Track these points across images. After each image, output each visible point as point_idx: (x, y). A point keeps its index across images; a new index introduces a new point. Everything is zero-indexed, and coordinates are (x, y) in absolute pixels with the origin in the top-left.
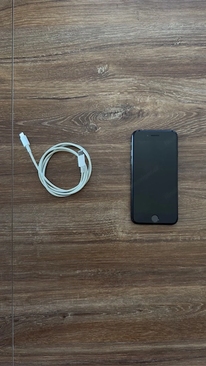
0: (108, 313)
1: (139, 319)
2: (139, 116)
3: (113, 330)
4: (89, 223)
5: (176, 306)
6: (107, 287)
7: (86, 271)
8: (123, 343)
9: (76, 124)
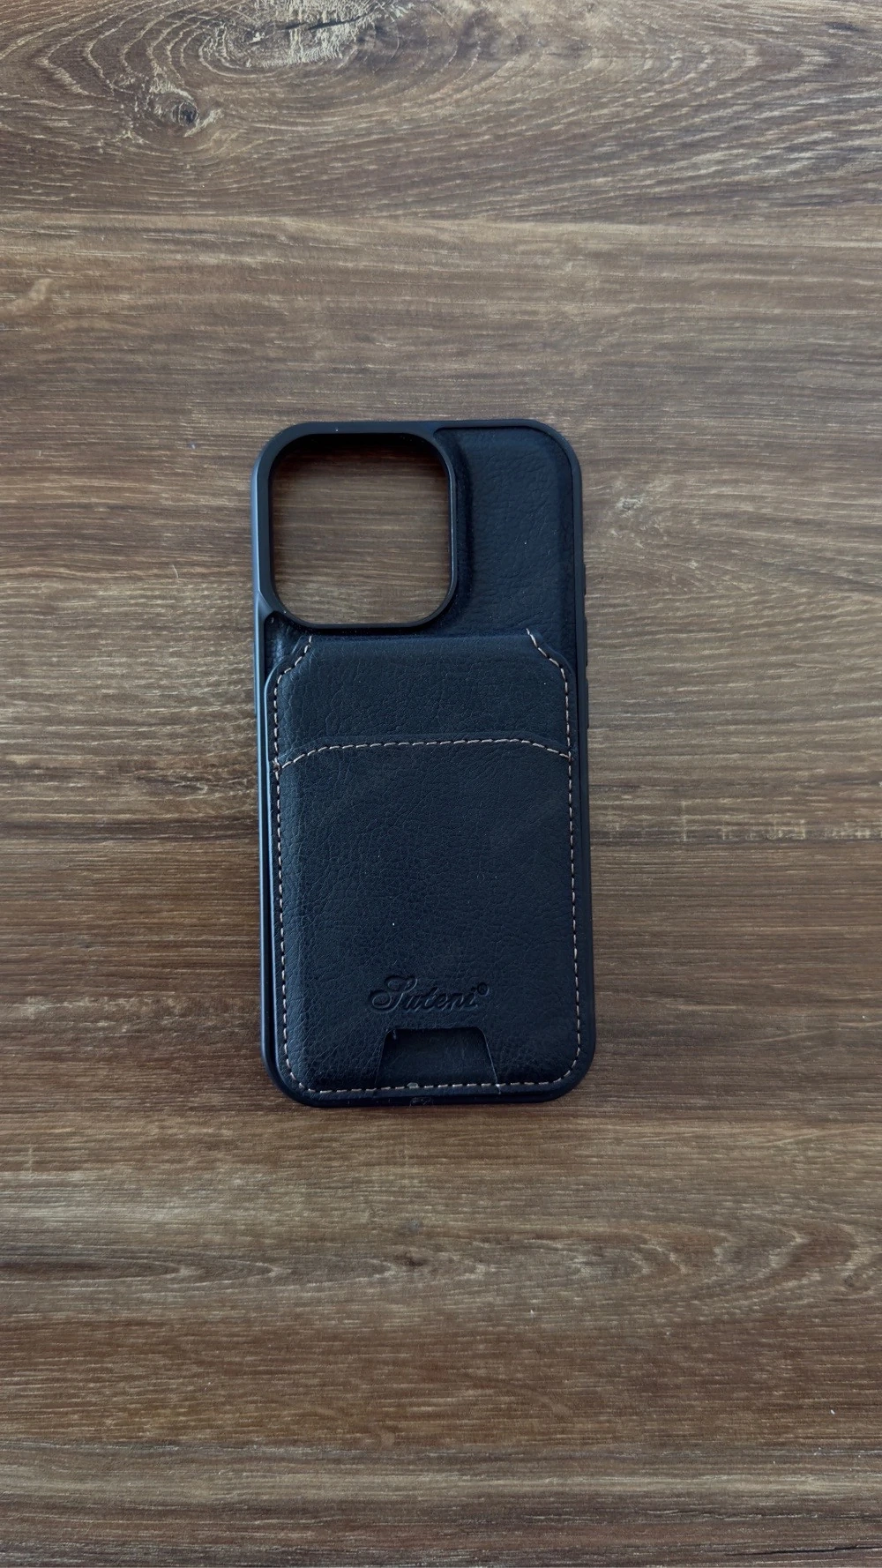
0: (209, 1270)
1: (401, 1314)
2: (464, 50)
3: (234, 1372)
4: (113, 711)
5: (635, 1243)
6: (210, 1109)
7: (85, 1003)
8: (299, 1451)
9: (61, 86)
